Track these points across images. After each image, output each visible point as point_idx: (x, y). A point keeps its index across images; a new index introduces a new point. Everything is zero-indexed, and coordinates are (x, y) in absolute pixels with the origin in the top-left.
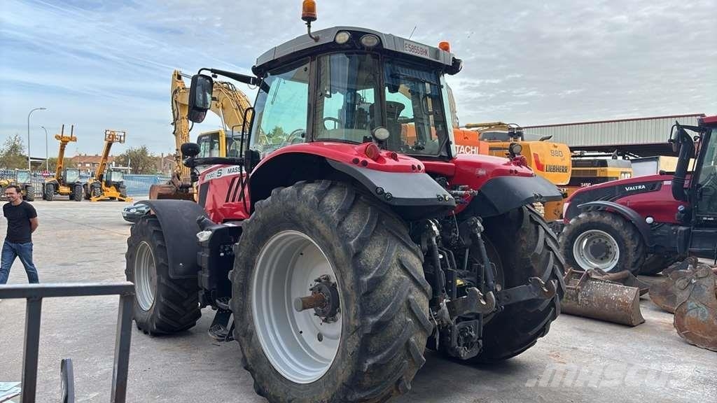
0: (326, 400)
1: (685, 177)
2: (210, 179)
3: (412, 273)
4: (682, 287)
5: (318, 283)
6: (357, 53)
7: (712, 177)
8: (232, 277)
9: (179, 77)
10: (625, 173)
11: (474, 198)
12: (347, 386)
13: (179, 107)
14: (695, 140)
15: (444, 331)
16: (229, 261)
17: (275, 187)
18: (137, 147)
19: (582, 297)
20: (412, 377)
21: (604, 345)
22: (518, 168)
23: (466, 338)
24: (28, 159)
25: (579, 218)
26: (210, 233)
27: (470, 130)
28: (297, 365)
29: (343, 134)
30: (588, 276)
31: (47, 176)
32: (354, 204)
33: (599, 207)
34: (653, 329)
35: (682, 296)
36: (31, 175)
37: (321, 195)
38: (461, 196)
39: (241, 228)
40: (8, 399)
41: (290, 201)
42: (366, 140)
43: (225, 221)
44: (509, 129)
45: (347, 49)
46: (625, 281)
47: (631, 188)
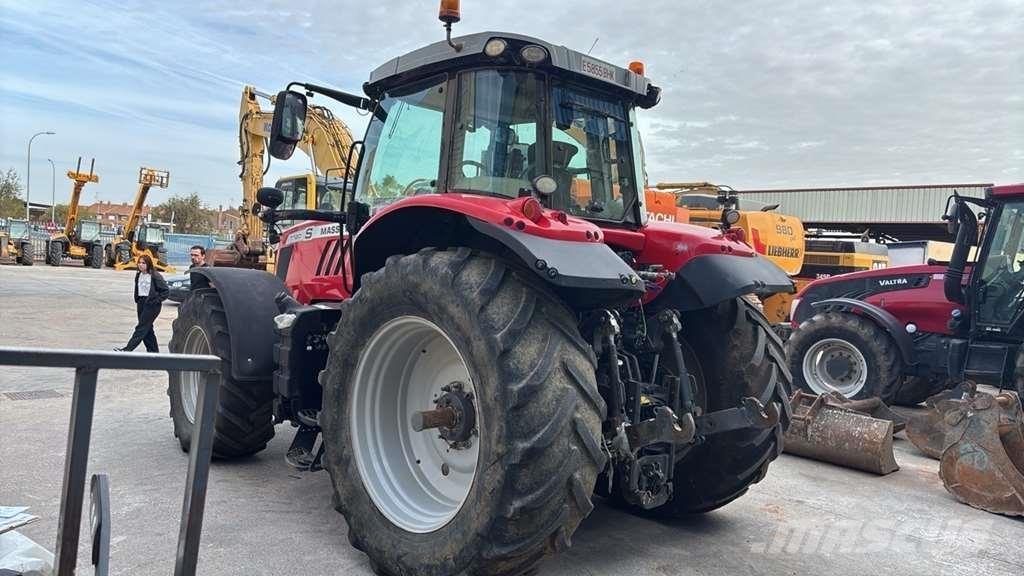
0: (451, 557)
1: (964, 269)
2: (294, 241)
3: (581, 383)
4: (954, 421)
5: (445, 393)
6: (515, 71)
7: (1001, 272)
8: (324, 380)
9: (252, 97)
10: (878, 262)
11: (670, 283)
12: (482, 537)
13: (250, 139)
14: (980, 218)
15: (621, 466)
16: (320, 358)
17: (394, 254)
18: (184, 195)
19: (813, 431)
20: (574, 530)
21: (842, 499)
22: (733, 244)
23: (651, 479)
24: (26, 205)
25: (813, 322)
26: (292, 317)
27: (662, 191)
28: (411, 507)
29: (490, 184)
30: (822, 403)
31: (53, 231)
32: (503, 282)
33: (842, 307)
34: (911, 480)
35: (952, 434)
36: (30, 227)
37: (457, 268)
38: (652, 279)
39: (339, 311)
40: (12, 528)
41: (412, 274)
42: (522, 193)
43: (314, 302)
44: (719, 193)
45: (502, 64)
46: (873, 411)
47: (887, 282)
